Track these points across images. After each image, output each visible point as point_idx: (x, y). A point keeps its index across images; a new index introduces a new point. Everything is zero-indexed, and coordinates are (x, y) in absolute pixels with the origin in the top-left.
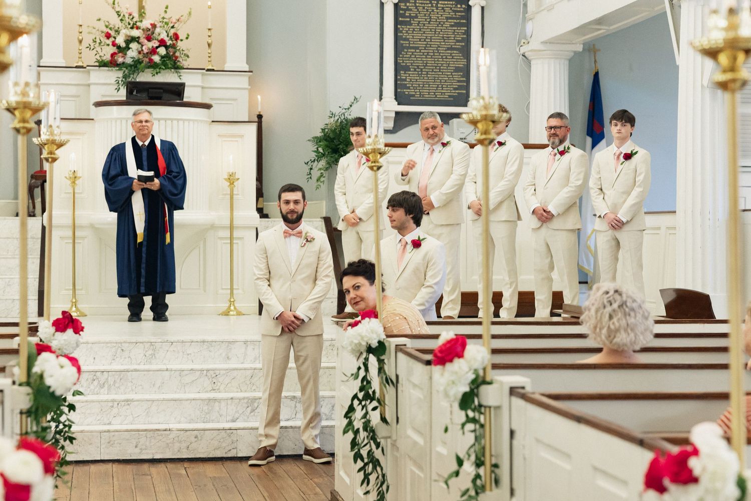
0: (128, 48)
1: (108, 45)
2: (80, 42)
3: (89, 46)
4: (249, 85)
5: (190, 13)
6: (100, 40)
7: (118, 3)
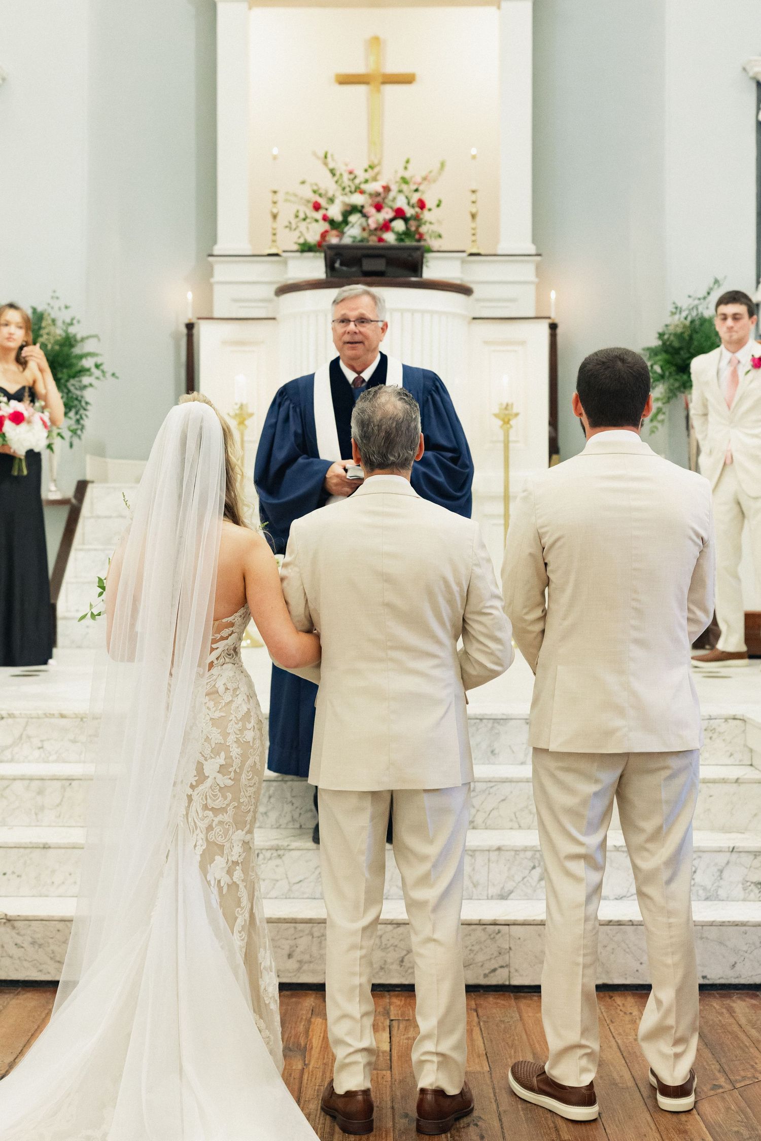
0: (345, 222)
1: (317, 221)
2: (275, 217)
3: (287, 224)
4: (538, 275)
5: (443, 165)
6: (306, 214)
7: (332, 156)
